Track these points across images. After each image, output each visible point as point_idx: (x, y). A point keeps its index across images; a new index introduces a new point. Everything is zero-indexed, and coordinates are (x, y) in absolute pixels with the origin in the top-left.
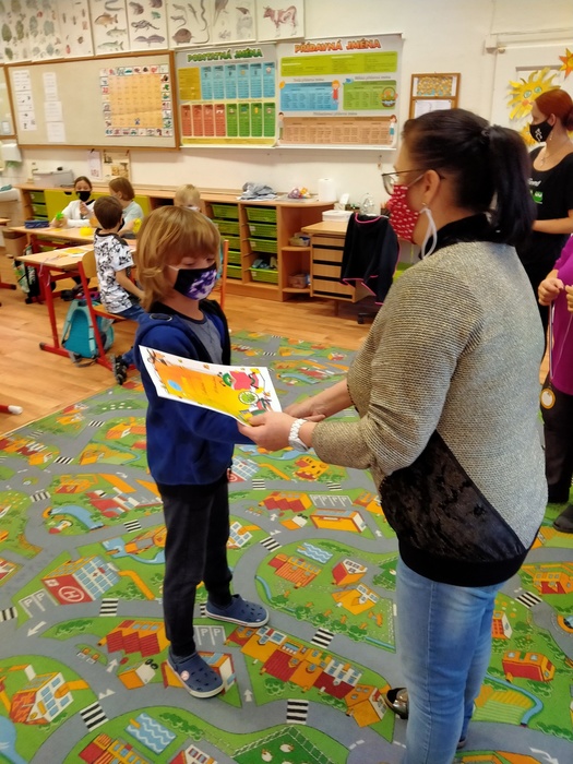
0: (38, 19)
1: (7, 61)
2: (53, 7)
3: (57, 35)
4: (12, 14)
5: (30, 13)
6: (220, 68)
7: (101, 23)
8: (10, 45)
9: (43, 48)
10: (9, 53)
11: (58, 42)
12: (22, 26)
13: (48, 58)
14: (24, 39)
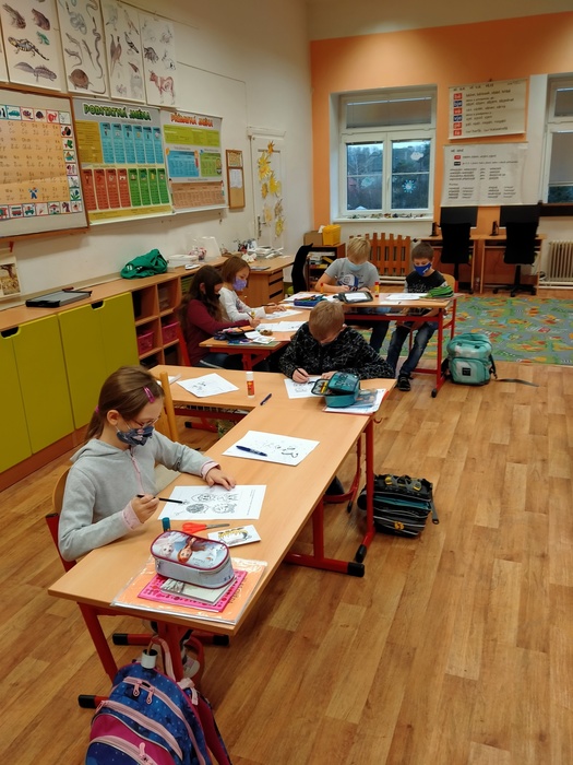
6: (118, 126)
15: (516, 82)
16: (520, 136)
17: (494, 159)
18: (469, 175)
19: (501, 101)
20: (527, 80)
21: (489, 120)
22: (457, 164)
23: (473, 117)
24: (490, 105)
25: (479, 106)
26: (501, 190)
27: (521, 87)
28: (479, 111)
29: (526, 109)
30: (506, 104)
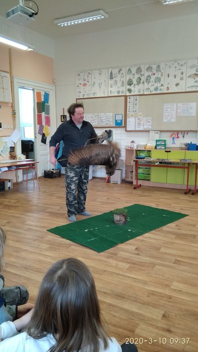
0: (152, 76)
1: (128, 94)
2: (162, 71)
3: (162, 83)
4: (136, 74)
5: (147, 74)
7: (192, 77)
8: (132, 87)
9: (152, 88)
10: (130, 90)
11: (162, 85)
12: (140, 79)
13: (155, 92)
14: (141, 85)
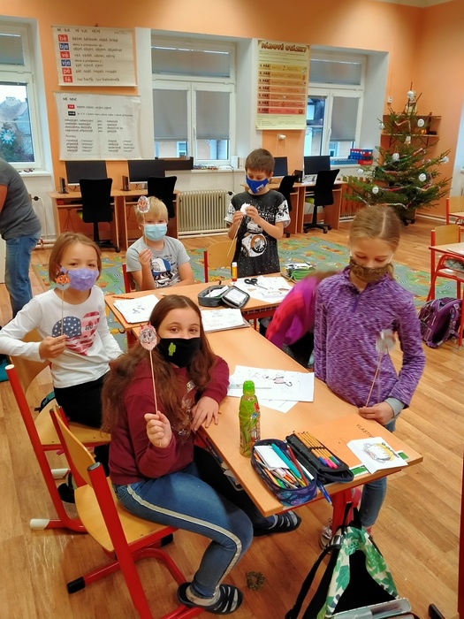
15: (123, 32)
16: (132, 89)
17: (108, 112)
18: (86, 127)
19: (110, 50)
20: (133, 32)
21: (101, 68)
22: (72, 114)
23: (83, 64)
24: (99, 53)
25: (87, 52)
26: (121, 144)
27: (127, 38)
28: (89, 58)
29: (135, 62)
30: (115, 53)
